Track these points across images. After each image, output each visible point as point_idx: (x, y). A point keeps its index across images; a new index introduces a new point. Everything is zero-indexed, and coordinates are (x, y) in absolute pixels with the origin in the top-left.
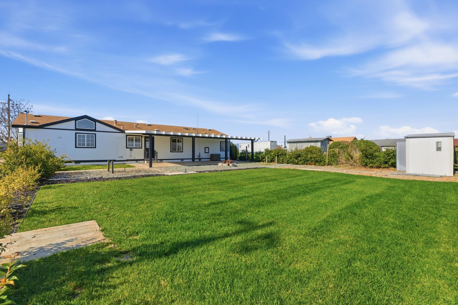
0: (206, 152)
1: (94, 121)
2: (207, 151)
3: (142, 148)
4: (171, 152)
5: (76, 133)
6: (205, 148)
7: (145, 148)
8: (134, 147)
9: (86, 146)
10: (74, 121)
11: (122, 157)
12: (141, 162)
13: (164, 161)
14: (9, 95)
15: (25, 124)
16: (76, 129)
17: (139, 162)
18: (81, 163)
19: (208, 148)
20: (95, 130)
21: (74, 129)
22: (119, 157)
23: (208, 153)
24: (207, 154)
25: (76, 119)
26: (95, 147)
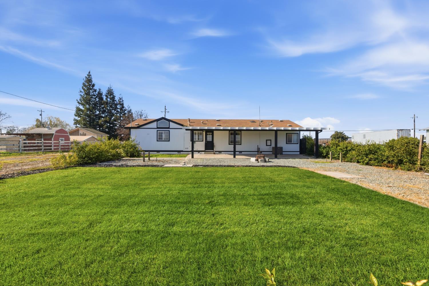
0: (267, 145)
1: (168, 121)
2: (269, 143)
3: (203, 141)
4: (229, 144)
5: (157, 131)
6: (267, 140)
7: (206, 141)
8: (197, 140)
9: (163, 140)
10: (156, 122)
11: (188, 148)
12: (202, 153)
13: (222, 152)
14: (165, 106)
15: (131, 126)
16: (158, 128)
17: (200, 153)
18: (160, 152)
19: (271, 140)
20: (169, 128)
21: (156, 128)
22: (186, 149)
23: (271, 145)
24: (269, 146)
25: (157, 120)
26: (169, 141)
